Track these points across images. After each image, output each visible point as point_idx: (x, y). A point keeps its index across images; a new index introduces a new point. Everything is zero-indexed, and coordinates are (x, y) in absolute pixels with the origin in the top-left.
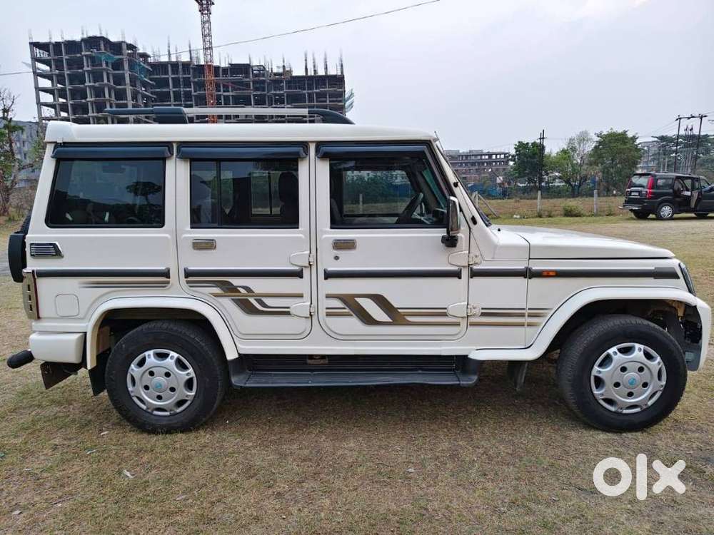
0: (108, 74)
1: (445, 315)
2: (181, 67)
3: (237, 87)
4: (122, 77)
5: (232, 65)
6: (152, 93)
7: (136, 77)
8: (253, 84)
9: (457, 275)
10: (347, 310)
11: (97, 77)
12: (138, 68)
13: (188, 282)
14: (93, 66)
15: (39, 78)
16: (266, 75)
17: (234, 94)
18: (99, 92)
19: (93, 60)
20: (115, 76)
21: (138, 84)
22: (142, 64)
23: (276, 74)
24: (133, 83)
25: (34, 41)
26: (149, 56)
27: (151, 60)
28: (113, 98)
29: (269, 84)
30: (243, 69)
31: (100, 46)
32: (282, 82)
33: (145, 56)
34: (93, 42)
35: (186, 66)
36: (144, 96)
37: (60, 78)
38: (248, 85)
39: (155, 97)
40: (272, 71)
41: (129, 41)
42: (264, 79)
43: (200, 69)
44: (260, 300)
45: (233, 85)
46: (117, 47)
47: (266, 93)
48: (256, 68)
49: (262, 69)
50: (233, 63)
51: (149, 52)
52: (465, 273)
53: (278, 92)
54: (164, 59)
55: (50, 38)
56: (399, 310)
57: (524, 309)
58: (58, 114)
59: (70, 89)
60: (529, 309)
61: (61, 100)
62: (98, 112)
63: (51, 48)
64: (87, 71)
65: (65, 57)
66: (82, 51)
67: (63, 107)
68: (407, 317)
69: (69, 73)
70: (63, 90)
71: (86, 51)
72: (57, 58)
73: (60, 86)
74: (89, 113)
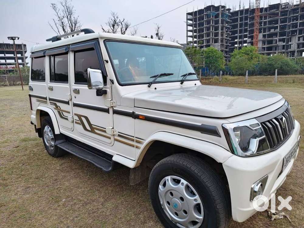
0: (213, 21)
1: (105, 132)
2: (244, 12)
3: (272, 16)
4: (218, 21)
5: (270, 5)
6: (230, 26)
7: (224, 20)
8: (281, 13)
9: (107, 111)
10: (79, 122)
11: (208, 22)
12: (225, 16)
13: (50, 102)
14: (207, 18)
15: (188, 26)
16: (289, 7)
17: (269, 20)
18: (208, 29)
19: (208, 16)
20: (215, 21)
21: (225, 22)
22: (227, 13)
23: (295, 6)
24: (222, 23)
25: (188, 12)
26: (231, 9)
27: (231, 11)
28: (214, 31)
29: (290, 11)
30: (277, 6)
31: (211, 9)
32: (298, 9)
33: (229, 10)
34: (208, 8)
35: (247, 10)
36: (226, 28)
37: (195, 25)
38: (277, 14)
39: (231, 27)
40: (293, 4)
41: (223, 5)
42: (287, 9)
43: (253, 11)
44: (60, 112)
45: (270, 16)
46: (217, 8)
47: (287, 16)
48: (283, 5)
49: (287, 4)
50: (271, 4)
51: (231, 8)
52: (111, 111)
53: (295, 15)
54: (237, 9)
55: (194, 10)
56: (93, 126)
57: (134, 137)
58: (193, 40)
59: (198, 29)
60: (136, 137)
61: (195, 34)
62: (207, 37)
63: (193, 14)
64: (205, 21)
65: (198, 16)
66: (204, 13)
67: (195, 37)
68: (95, 130)
69: (198, 22)
70: (196, 30)
71: (206, 13)
72: (195, 17)
73: (195, 28)
74: (204, 38)
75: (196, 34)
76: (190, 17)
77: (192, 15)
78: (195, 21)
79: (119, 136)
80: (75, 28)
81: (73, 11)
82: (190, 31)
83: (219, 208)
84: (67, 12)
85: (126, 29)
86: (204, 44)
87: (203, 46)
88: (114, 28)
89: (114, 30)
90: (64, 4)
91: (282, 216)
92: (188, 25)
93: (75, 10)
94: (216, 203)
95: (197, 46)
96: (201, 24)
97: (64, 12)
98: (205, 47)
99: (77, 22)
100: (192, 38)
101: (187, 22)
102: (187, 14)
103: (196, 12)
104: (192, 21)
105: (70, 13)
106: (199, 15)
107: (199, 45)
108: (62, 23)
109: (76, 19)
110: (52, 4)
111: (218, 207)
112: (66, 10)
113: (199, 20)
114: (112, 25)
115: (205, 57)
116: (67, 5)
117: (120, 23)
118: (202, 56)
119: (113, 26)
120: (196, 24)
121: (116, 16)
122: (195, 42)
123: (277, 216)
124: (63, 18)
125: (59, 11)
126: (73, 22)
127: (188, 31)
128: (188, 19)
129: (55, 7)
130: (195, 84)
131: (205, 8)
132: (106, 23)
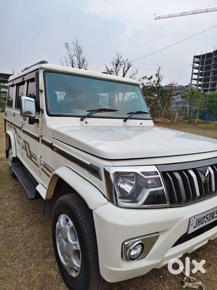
1: (36, 160)
9: (38, 140)
10: (25, 148)
13: (13, 127)
14: (216, 62)
25: (196, 55)
44: (17, 136)
52: (40, 140)
56: (31, 153)
57: (51, 168)
58: (198, 83)
59: (204, 73)
60: (53, 169)
61: (200, 77)
62: (213, 81)
63: (201, 56)
64: (212, 64)
65: (205, 60)
66: (212, 56)
67: (200, 80)
68: (32, 157)
69: (205, 66)
70: (202, 73)
71: (214, 57)
72: (202, 60)
73: (201, 71)
74: (209, 82)
75: (202, 77)
76: (197, 60)
77: (200, 58)
78: (202, 64)
79: (44, 166)
80: (82, 65)
81: (83, 50)
82: (195, 74)
83: (91, 260)
84: (77, 51)
85: (128, 69)
86: (209, 88)
87: (208, 90)
88: (117, 67)
89: (117, 69)
90: (75, 44)
91: (197, 286)
92: (193, 68)
93: (84, 50)
94: (89, 254)
95: (201, 90)
96: (209, 68)
97: (75, 51)
98: (209, 91)
99: (85, 60)
100: (197, 81)
101: (193, 65)
102: (194, 56)
103: (204, 55)
104: (199, 64)
105: (80, 52)
106: (206, 58)
107: (203, 88)
108: (72, 60)
109: (84, 57)
110: (66, 44)
111: (90, 258)
112: (77, 49)
113: (206, 64)
114: (115, 65)
115: (208, 101)
116: (78, 45)
117: (123, 63)
118: (205, 99)
119: (117, 65)
120: (202, 67)
121: (120, 56)
122: (200, 86)
123: (190, 285)
124: (73, 56)
125: (70, 50)
126: (82, 60)
127: (193, 74)
128: (194, 62)
129: (68, 46)
130: (141, 124)
131: (214, 52)
132: (110, 63)
